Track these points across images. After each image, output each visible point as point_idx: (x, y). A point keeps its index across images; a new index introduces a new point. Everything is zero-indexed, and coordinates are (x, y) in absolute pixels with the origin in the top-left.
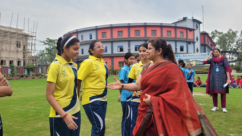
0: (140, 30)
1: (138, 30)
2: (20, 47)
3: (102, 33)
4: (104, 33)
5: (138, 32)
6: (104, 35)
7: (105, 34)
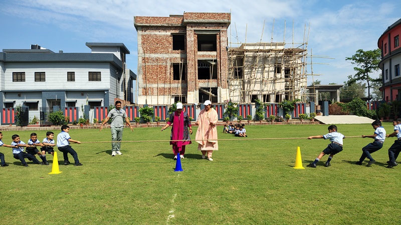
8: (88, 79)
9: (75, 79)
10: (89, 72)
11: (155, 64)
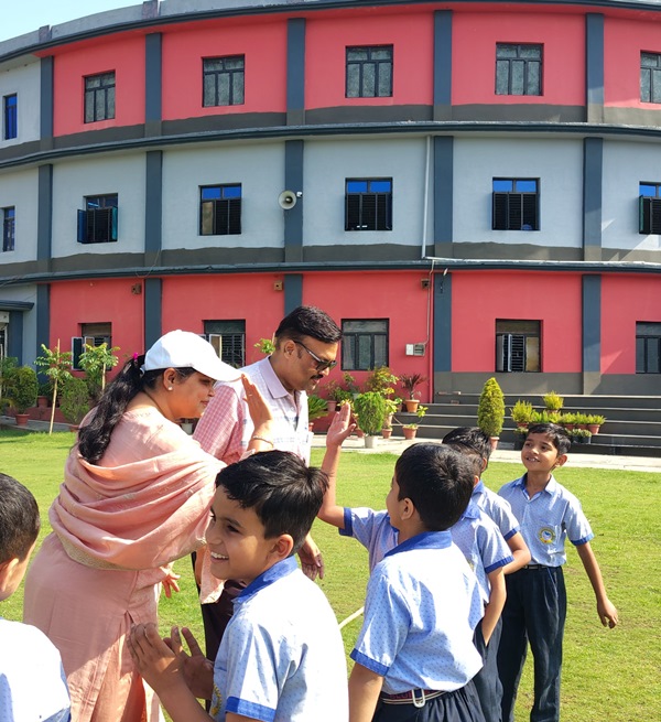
0: (389, 48)
1: (376, 48)
3: (87, 78)
4: (96, 84)
5: (376, 63)
6: (101, 95)
7: (106, 88)
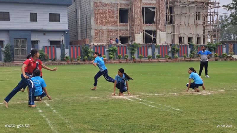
2: (199, 19)
8: (49, 20)
9: (38, 19)
10: (50, 14)
11: (105, 8)
